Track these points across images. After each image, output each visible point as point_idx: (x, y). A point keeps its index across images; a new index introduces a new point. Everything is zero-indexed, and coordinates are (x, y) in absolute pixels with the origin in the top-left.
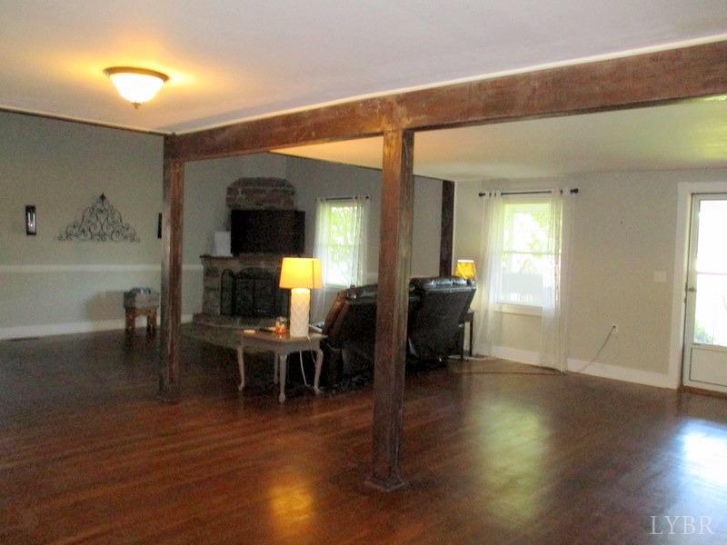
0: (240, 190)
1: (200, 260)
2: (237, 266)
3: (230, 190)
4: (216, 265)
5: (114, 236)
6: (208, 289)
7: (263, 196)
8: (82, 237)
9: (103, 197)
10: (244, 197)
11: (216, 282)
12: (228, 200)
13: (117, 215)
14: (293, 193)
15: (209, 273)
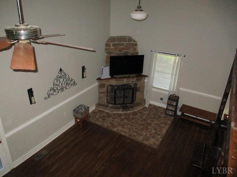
0: (111, 45)
1: (97, 81)
2: (113, 82)
3: (107, 45)
4: (104, 83)
5: (67, 87)
6: (100, 93)
7: (122, 47)
8: (55, 93)
9: (61, 70)
10: (113, 48)
11: (104, 90)
12: (106, 49)
13: (67, 76)
14: (136, 45)
15: (101, 86)
